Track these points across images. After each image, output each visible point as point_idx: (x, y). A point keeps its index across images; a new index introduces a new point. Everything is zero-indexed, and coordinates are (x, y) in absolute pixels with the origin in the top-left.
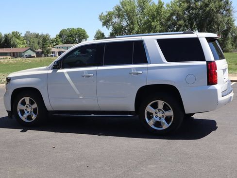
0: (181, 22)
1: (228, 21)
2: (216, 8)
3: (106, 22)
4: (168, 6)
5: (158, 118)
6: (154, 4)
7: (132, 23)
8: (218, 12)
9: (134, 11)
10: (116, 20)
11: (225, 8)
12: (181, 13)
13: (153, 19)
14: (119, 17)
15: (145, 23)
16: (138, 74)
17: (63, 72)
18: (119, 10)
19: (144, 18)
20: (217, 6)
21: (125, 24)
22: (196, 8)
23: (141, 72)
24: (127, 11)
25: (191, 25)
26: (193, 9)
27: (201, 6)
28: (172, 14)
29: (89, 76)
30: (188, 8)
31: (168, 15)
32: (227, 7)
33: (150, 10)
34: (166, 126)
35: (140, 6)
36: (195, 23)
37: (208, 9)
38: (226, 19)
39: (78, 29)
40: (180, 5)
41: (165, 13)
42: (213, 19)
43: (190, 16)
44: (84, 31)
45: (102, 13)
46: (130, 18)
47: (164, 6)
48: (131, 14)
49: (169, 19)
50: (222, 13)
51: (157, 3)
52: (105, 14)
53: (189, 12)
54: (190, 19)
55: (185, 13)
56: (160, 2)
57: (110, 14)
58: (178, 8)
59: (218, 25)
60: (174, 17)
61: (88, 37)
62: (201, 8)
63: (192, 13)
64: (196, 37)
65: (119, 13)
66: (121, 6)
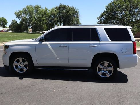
0: (56, 19)
1: (77, 20)
2: (72, 14)
3: (18, 16)
4: (49, 11)
5: (104, 71)
6: (43, 9)
7: (32, 17)
8: (73, 15)
9: (33, 11)
10: (23, 15)
11: (76, 14)
12: (56, 14)
13: (43, 16)
14: (25, 14)
15: (39, 18)
16: (94, 47)
17: (47, 44)
18: (25, 10)
19: (38, 15)
20: (73, 13)
21: (28, 17)
22: (63, 13)
23: (96, 46)
24: (29, 11)
25: (60, 20)
26: (61, 13)
27: (65, 12)
28: (52, 15)
29: (64, 47)
30: (59, 13)
31: (50, 15)
32: (77, 14)
33: (41, 12)
34: (108, 75)
35: (36, 9)
36: (62, 20)
37: (68, 14)
38: (76, 19)
39: (2, 18)
40: (55, 11)
41: (48, 14)
42: (70, 19)
43: (60, 16)
44: (6, 19)
45: (17, 11)
46: (30, 15)
47: (48, 10)
48: (31, 13)
49: (50, 17)
50: (75, 16)
51: (44, 9)
52: (18, 12)
53: (59, 14)
54: (60, 18)
55: (57, 15)
56: (46, 8)
57: (20, 12)
58: (54, 12)
59: (73, 21)
60: (52, 16)
61: (7, 23)
62: (65, 13)
63: (61, 15)
64: (126, 28)
65: (25, 12)
66: (26, 8)
